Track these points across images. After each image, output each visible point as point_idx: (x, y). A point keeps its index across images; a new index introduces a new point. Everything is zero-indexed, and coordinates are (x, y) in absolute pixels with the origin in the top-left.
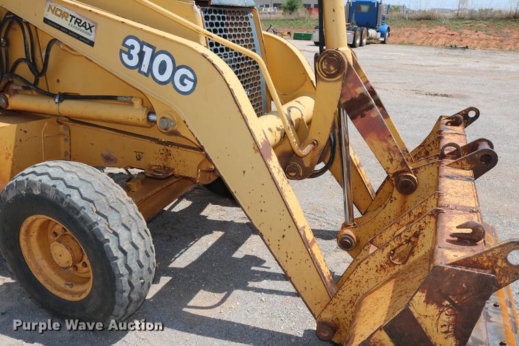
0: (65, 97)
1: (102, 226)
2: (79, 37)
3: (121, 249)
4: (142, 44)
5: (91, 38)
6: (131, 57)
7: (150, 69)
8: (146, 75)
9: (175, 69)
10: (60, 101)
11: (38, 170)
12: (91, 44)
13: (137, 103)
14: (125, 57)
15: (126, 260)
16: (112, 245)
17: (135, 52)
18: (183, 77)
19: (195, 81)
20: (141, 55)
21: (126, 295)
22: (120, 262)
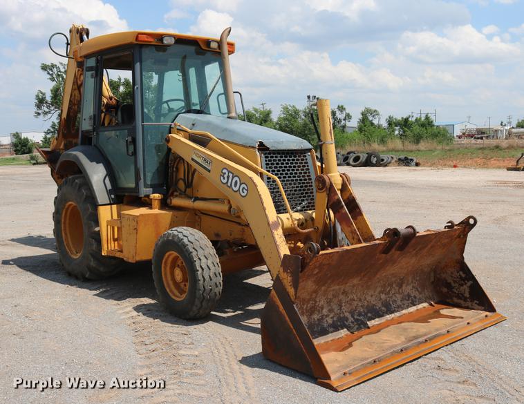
0: (197, 199)
1: (194, 254)
2: (205, 168)
3: (201, 267)
4: (229, 172)
5: (209, 168)
6: (224, 179)
7: (231, 185)
8: (229, 187)
9: (241, 184)
10: (194, 201)
11: (178, 229)
12: (209, 171)
13: (226, 202)
14: (222, 178)
15: (203, 273)
16: (197, 264)
17: (226, 176)
18: (244, 188)
19: (247, 190)
20: (228, 177)
21: (201, 292)
22: (199, 273)
